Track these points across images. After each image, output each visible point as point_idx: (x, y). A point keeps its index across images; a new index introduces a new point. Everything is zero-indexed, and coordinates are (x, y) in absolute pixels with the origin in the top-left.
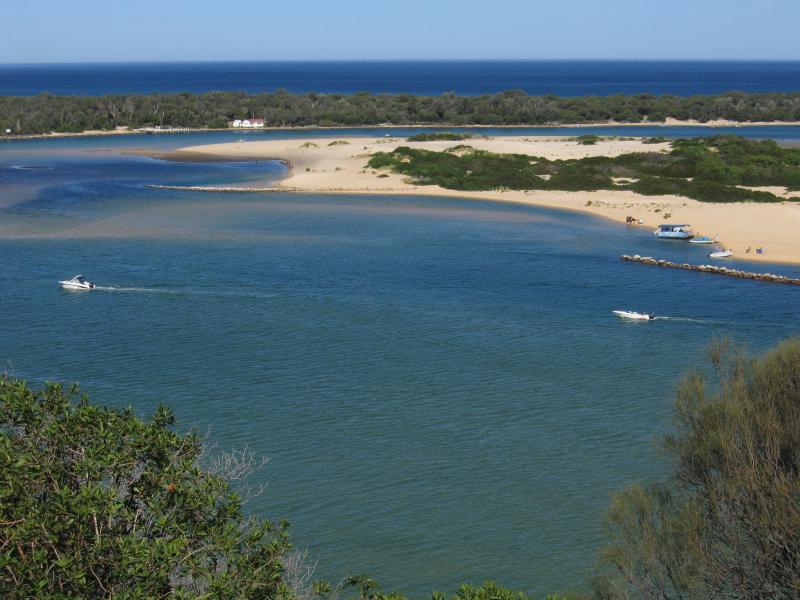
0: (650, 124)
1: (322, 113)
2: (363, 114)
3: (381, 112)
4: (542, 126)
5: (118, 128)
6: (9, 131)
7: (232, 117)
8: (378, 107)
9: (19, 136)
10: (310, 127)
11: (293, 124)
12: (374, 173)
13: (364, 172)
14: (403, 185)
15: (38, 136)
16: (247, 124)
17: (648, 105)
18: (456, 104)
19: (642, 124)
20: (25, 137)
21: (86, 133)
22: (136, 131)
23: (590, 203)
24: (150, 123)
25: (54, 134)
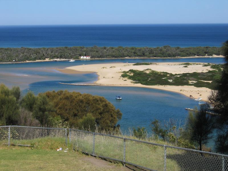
0: (208, 57)
1: (108, 54)
2: (120, 54)
3: (126, 53)
4: (174, 58)
5: (46, 59)
6: (14, 61)
7: (80, 55)
8: (125, 52)
9: (17, 62)
10: (104, 58)
11: (99, 58)
12: (123, 79)
13: (120, 79)
14: (131, 83)
15: (23, 62)
16: (85, 57)
17: (208, 51)
18: (149, 51)
19: (206, 57)
20: (19, 62)
21: (37, 61)
22: (52, 60)
23: (181, 90)
24: (56, 57)
25: (27, 61)
